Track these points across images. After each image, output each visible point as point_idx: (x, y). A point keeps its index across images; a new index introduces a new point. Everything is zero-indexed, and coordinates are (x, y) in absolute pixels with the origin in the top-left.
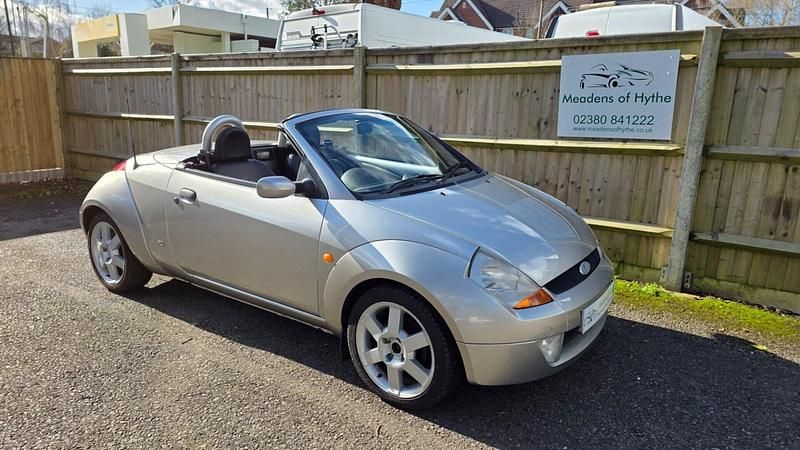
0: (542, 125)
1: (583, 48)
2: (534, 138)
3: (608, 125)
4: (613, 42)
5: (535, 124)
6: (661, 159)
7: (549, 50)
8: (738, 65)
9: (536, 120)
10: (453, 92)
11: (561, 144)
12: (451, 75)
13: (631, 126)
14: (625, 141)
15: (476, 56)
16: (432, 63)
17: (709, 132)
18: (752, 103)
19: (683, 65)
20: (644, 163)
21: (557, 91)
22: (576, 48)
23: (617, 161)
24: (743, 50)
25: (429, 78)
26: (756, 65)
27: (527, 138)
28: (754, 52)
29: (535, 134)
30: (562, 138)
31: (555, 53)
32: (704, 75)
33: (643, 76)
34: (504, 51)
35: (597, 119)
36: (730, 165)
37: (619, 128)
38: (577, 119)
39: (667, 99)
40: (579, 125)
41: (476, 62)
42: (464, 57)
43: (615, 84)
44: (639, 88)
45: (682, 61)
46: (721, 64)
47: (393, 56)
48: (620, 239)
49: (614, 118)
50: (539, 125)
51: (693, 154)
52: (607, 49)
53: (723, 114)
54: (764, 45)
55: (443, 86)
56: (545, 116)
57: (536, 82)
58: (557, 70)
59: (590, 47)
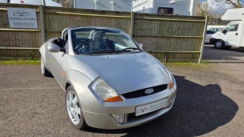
0: (5, 25)
2: (4, 28)
3: (23, 25)
4: (20, 6)
5: (3, 24)
6: (37, 33)
7: (3, 6)
8: (48, 14)
9: (3, 23)
11: (12, 30)
13: (28, 25)
14: (28, 29)
17: (45, 27)
18: (52, 21)
19: (37, 12)
21: (7, 16)
22: (11, 6)
23: (27, 34)
24: (48, 10)
27: (2, 28)
28: (50, 11)
29: (4, 27)
30: (12, 28)
32: (41, 15)
33: (28, 14)
35: (20, 24)
36: (51, 34)
37: (26, 26)
38: (15, 23)
39: (35, 20)
40: (15, 25)
43: (22, 16)
44: (29, 17)
46: (45, 13)
48: (32, 51)
49: (24, 23)
50: (4, 25)
51: (43, 31)
52: (19, 7)
53: (47, 23)
54: (52, 10)
56: (6, 22)
57: (1, 13)
58: (6, 11)
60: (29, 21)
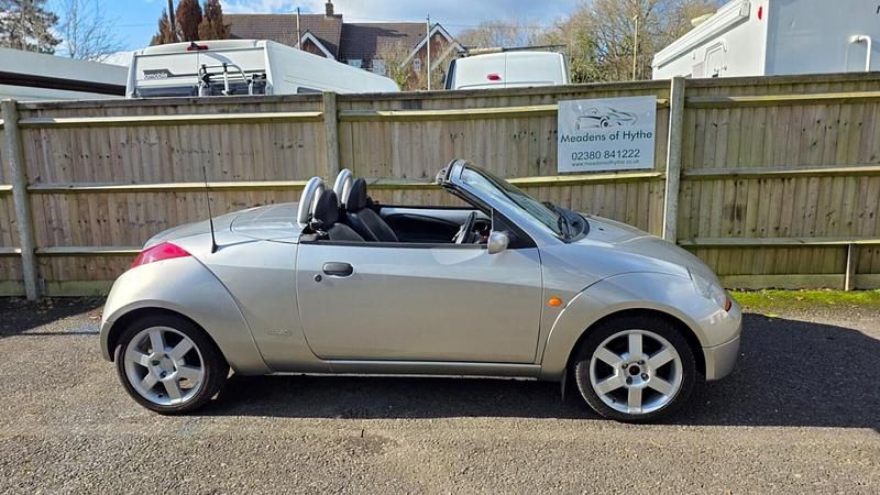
0: (542, 164)
1: (573, 94)
2: (534, 176)
3: (602, 159)
4: (600, 89)
5: (535, 163)
6: (646, 185)
7: (542, 96)
8: (696, 107)
9: (535, 159)
10: (447, 137)
11: (562, 179)
12: (443, 120)
13: (621, 159)
14: (616, 172)
15: (469, 102)
16: (420, 108)
17: (682, 159)
18: (708, 136)
19: (659, 107)
20: (633, 188)
21: (553, 132)
22: (566, 94)
23: (611, 190)
24: (698, 95)
25: (418, 124)
26: (708, 107)
27: (528, 176)
28: (706, 97)
29: (536, 171)
30: (561, 174)
31: (548, 98)
32: (674, 116)
33: (628, 117)
34: (498, 97)
35: (592, 155)
36: (697, 184)
37: (611, 162)
38: (575, 156)
39: (649, 135)
40: (577, 161)
41: (469, 107)
42: (456, 103)
43: (606, 124)
44: (626, 127)
45: (658, 104)
46: (687, 105)
47: (371, 102)
49: (607, 153)
50: (538, 163)
51: (671, 176)
52: (594, 95)
53: (690, 146)
54: (712, 92)
55: (434, 132)
56: (544, 155)
57: (533, 125)
58: (554, 114)
59: (580, 94)
60: (626, 144)
